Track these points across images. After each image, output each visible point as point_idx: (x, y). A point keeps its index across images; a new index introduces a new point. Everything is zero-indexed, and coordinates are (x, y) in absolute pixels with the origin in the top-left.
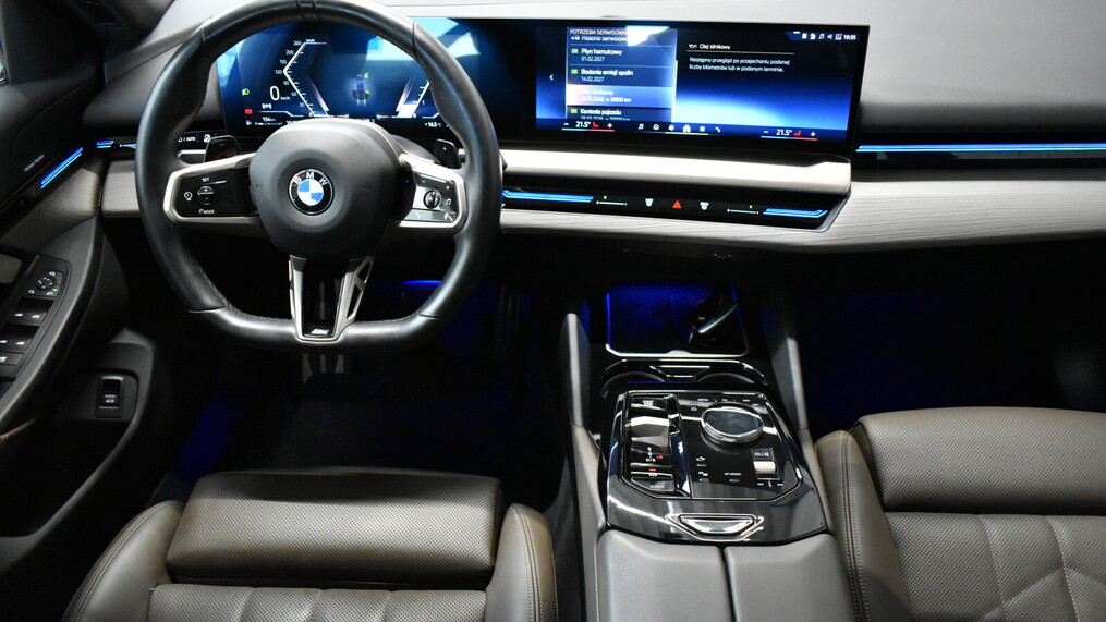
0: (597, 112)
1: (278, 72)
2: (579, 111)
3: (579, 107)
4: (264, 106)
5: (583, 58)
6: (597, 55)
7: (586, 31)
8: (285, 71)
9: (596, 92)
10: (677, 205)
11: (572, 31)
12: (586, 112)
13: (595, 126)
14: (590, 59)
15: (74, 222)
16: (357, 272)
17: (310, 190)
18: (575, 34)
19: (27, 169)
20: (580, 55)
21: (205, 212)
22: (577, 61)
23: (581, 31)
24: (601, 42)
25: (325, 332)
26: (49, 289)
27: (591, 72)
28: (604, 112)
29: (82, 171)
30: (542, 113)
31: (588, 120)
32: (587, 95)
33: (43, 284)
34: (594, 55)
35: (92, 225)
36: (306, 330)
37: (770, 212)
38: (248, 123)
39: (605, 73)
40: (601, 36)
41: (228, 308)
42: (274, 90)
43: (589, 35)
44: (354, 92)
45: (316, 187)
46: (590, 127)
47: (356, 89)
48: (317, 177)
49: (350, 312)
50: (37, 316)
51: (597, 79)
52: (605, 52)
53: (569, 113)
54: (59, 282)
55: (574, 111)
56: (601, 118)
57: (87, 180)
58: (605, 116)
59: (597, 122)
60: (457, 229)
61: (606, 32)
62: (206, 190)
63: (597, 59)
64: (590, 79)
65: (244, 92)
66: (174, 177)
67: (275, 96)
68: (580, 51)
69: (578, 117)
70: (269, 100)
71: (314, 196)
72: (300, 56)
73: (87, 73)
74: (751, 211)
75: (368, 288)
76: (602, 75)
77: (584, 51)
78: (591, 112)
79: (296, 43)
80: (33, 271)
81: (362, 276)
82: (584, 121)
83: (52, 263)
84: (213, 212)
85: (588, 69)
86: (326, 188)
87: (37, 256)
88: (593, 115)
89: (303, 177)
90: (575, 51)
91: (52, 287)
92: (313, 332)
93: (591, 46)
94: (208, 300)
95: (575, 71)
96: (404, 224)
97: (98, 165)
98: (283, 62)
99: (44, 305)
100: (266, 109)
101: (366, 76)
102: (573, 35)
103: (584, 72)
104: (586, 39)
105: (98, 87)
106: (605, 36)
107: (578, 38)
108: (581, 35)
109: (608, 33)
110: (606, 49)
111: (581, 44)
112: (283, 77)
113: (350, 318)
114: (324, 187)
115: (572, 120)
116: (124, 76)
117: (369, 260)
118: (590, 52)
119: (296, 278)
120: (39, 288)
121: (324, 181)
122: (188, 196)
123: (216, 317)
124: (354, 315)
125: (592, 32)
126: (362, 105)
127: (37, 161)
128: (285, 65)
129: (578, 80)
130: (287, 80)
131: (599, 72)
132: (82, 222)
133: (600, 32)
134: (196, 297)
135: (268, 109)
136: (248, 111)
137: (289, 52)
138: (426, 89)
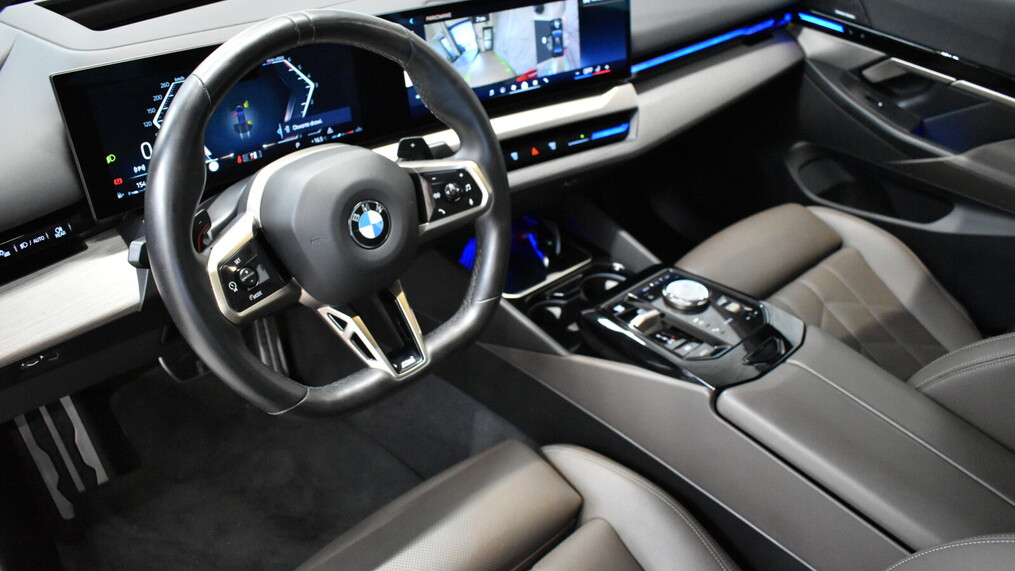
1: (147, 124)
4: (136, 170)
8: (155, 122)
10: (535, 152)
17: (370, 223)
21: (255, 297)
25: (414, 359)
37: (597, 136)
38: (120, 196)
42: (146, 147)
44: (236, 126)
45: (375, 217)
47: (237, 122)
48: (373, 207)
65: (109, 159)
67: (148, 154)
70: (141, 161)
71: (375, 228)
74: (583, 139)
79: (164, 85)
86: (384, 215)
89: (360, 211)
98: (152, 111)
100: (139, 173)
101: (246, 105)
112: (154, 129)
114: (381, 214)
121: (380, 208)
122: (234, 287)
126: (246, 138)
128: (154, 114)
130: (158, 131)
135: (142, 172)
136: (118, 181)
137: (157, 98)
138: (306, 104)
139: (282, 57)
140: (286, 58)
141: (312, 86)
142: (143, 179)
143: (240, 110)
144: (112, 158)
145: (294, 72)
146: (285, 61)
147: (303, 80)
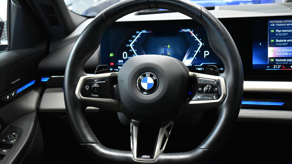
0: (285, 60)
1: (128, 45)
2: (275, 60)
3: (275, 58)
4: (119, 61)
5: (277, 34)
6: (284, 33)
7: (278, 21)
8: (131, 45)
9: (284, 50)
11: (271, 22)
12: (279, 60)
13: (283, 67)
14: (280, 35)
15: (26, 113)
16: (165, 128)
17: (147, 82)
18: (272, 24)
19: (13, 83)
20: (275, 32)
21: (94, 96)
22: (274, 36)
23: (275, 22)
24: (286, 26)
25: (149, 157)
26: (12, 140)
27: (281, 41)
28: (288, 60)
29: (33, 91)
30: (256, 62)
31: (280, 65)
32: (279, 52)
33: (9, 138)
34: (282, 33)
35: (34, 114)
36: (139, 155)
38: (111, 70)
39: (288, 41)
40: (286, 23)
41: (99, 144)
42: (125, 54)
43: (279, 23)
45: (150, 80)
46: (281, 68)
48: (151, 76)
49: (161, 148)
50: (5, 151)
51: (284, 44)
52: (288, 31)
53: (270, 61)
54: (17, 137)
55: (273, 60)
56: (287, 63)
57: (35, 96)
58: (289, 62)
59: (285, 65)
60: (220, 103)
61: (288, 21)
62: (96, 85)
63: (284, 34)
64: (280, 44)
66: (82, 79)
67: (125, 56)
68: (275, 31)
69: (275, 63)
70: (122, 59)
71: (149, 85)
72: (138, 38)
73: (43, 47)
75: (171, 137)
76: (287, 42)
77: (277, 31)
78: (281, 60)
79: (137, 32)
80: (5, 132)
81: (168, 130)
82: (277, 65)
83: (14, 129)
84: (97, 96)
85: (279, 39)
86: (155, 81)
87: (8, 126)
88: (282, 62)
89: (144, 76)
90: (272, 31)
91: (14, 139)
92: (142, 157)
93: (280, 28)
94: (90, 138)
95: (272, 41)
96: (192, 102)
97: (40, 90)
98: (130, 41)
99: (9, 146)
100: (120, 63)
101: (169, 46)
102: (271, 23)
103: (277, 41)
104: (278, 25)
105: (47, 53)
106: (288, 23)
107: (274, 25)
108: (275, 24)
109: (290, 21)
110: (288, 29)
111: (275, 28)
112: (130, 48)
113: (161, 150)
114: (154, 80)
115: (271, 65)
116: (58, 49)
117: (172, 123)
118: (280, 31)
119: (134, 131)
120: (7, 139)
121: (155, 78)
122: (87, 88)
123: (93, 147)
124: (164, 149)
125: (281, 22)
127: (17, 81)
128: (131, 42)
129: (274, 45)
130: (131, 49)
131: (285, 41)
132: (30, 113)
133: (285, 21)
134: (85, 137)
135: (121, 63)
136: (112, 64)
137: (133, 36)
138: (197, 52)
139: (189, 30)
140: (191, 30)
141: (201, 44)
142: (121, 66)
143: (166, 48)
144: (112, 55)
145: (194, 36)
146: (191, 31)
147: (197, 41)
